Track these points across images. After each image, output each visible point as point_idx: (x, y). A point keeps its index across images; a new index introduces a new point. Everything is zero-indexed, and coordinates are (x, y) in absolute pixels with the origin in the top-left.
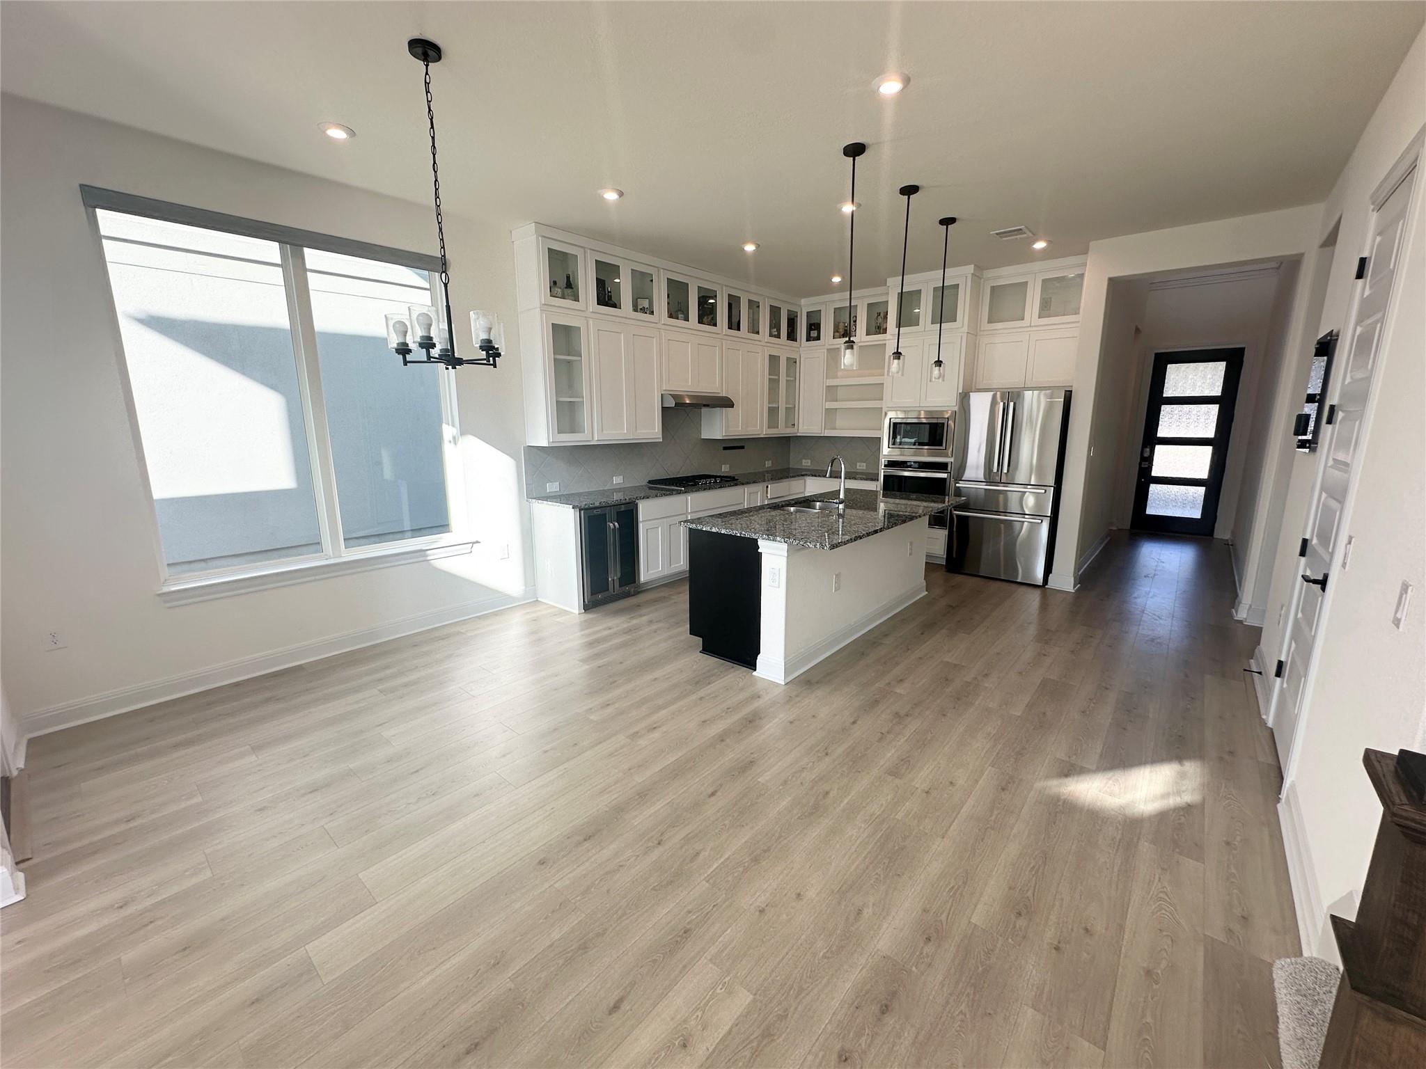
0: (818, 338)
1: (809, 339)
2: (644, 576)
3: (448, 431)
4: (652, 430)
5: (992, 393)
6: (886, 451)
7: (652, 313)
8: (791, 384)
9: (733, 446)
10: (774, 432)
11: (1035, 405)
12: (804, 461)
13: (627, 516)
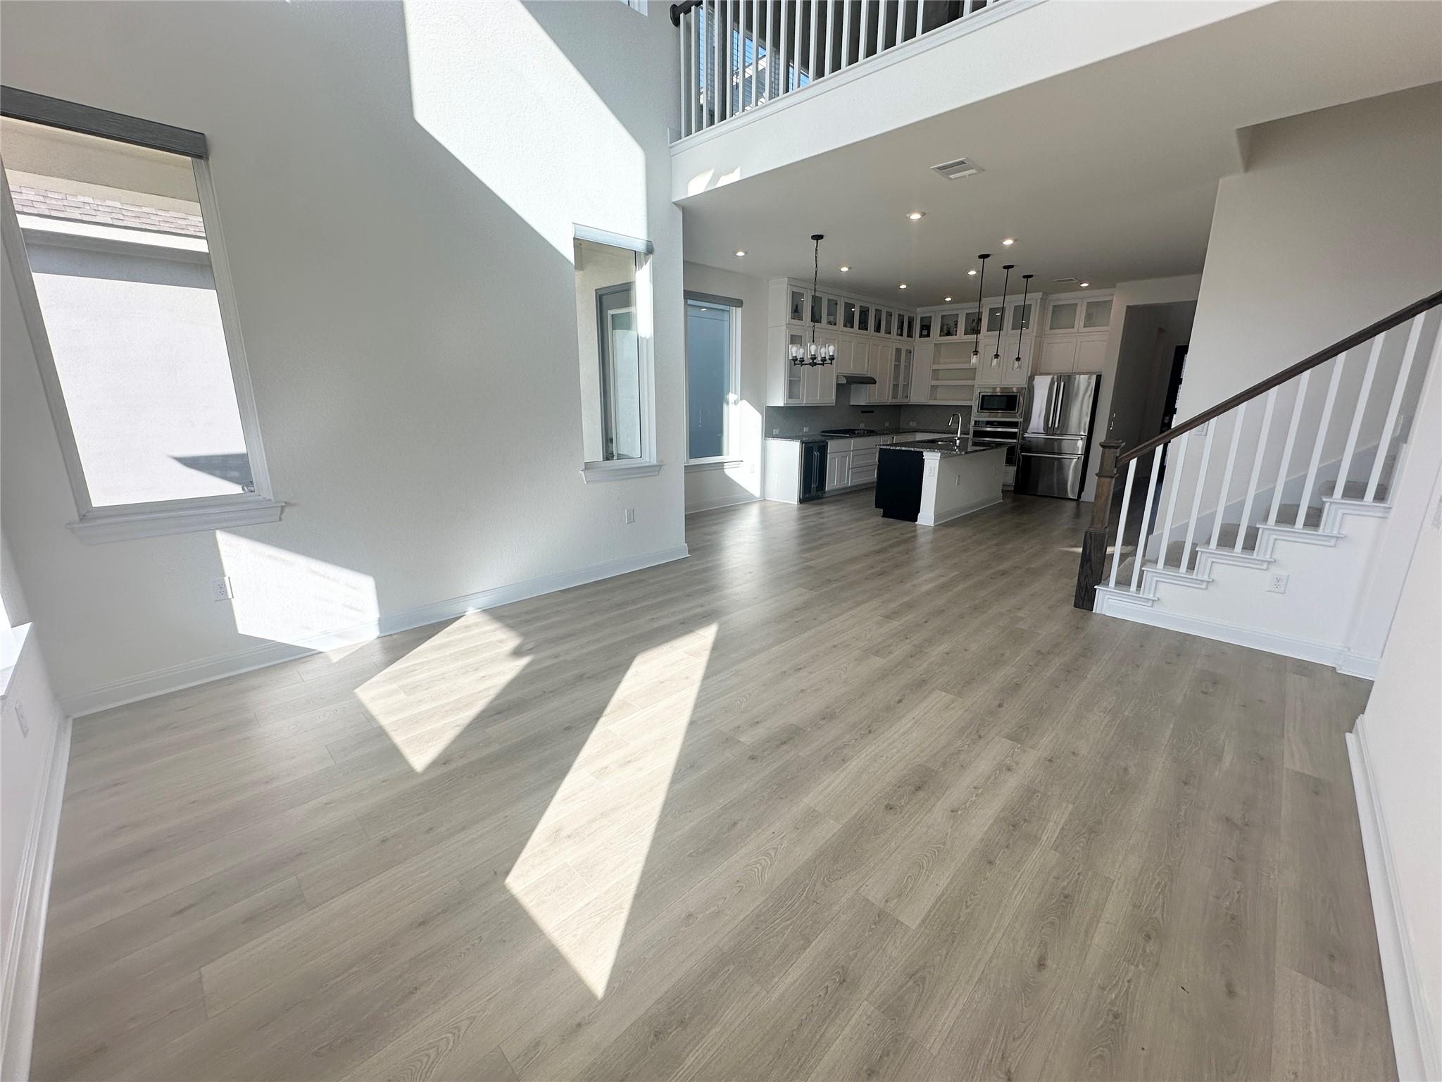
0: (928, 335)
1: (921, 336)
2: (828, 487)
3: (732, 397)
4: (831, 399)
5: (1052, 376)
6: (975, 415)
7: (835, 324)
8: (908, 367)
9: (867, 410)
10: (895, 402)
11: (1084, 384)
12: (911, 423)
13: (823, 449)
